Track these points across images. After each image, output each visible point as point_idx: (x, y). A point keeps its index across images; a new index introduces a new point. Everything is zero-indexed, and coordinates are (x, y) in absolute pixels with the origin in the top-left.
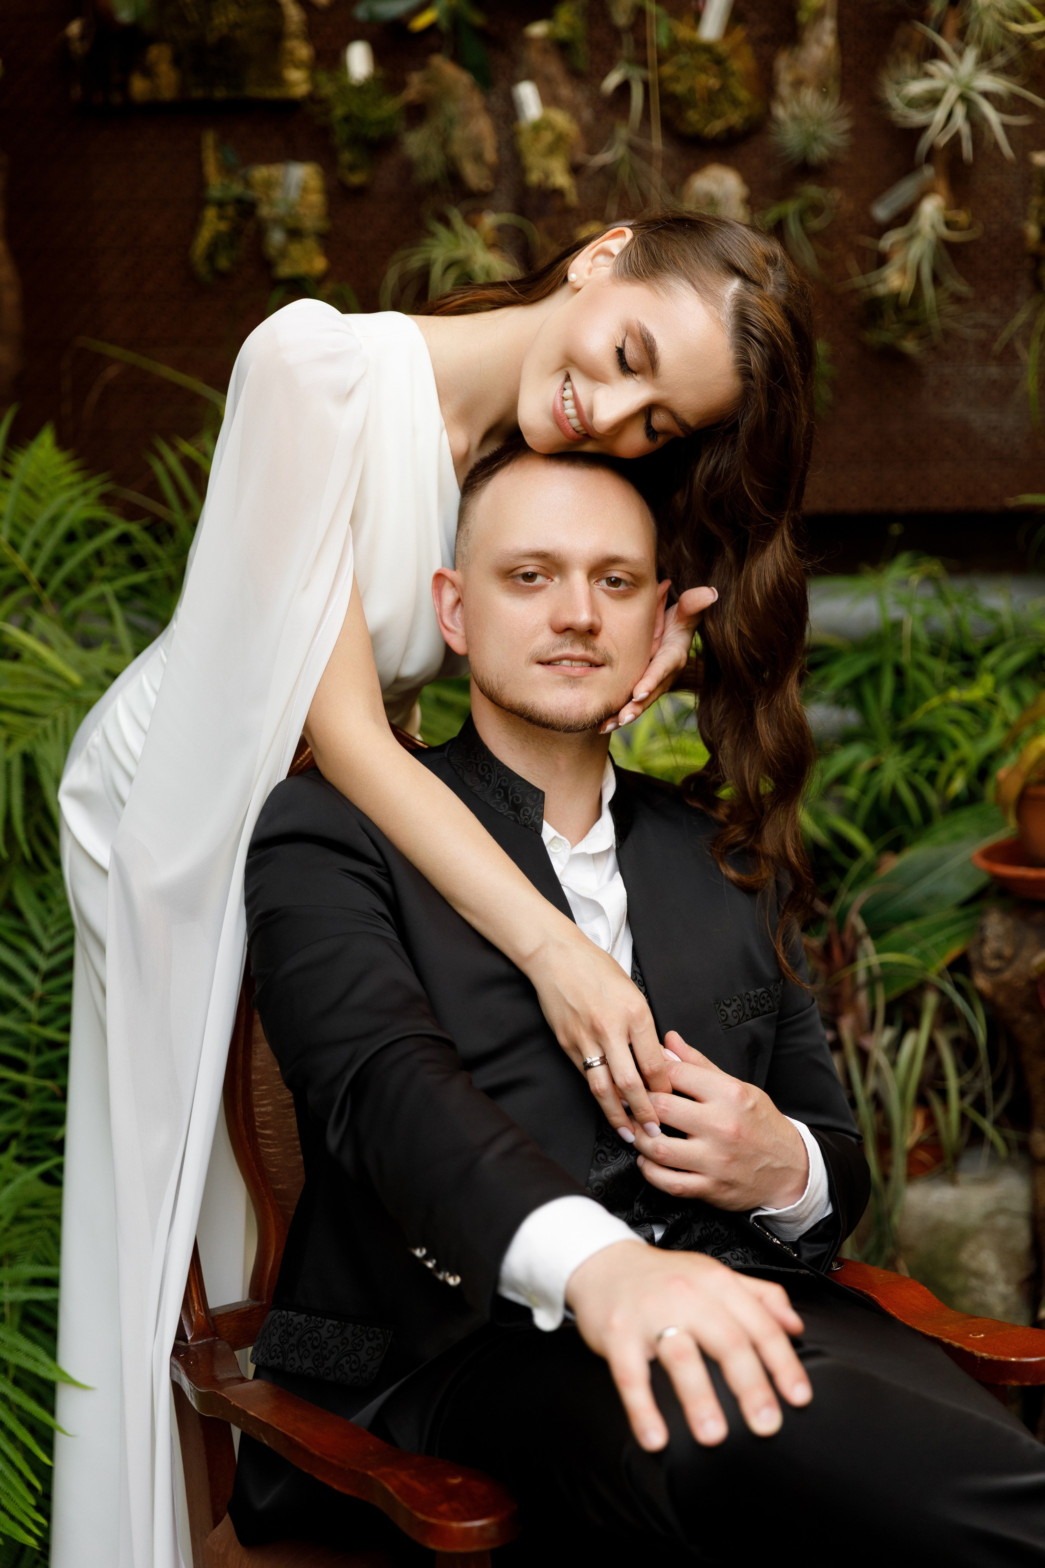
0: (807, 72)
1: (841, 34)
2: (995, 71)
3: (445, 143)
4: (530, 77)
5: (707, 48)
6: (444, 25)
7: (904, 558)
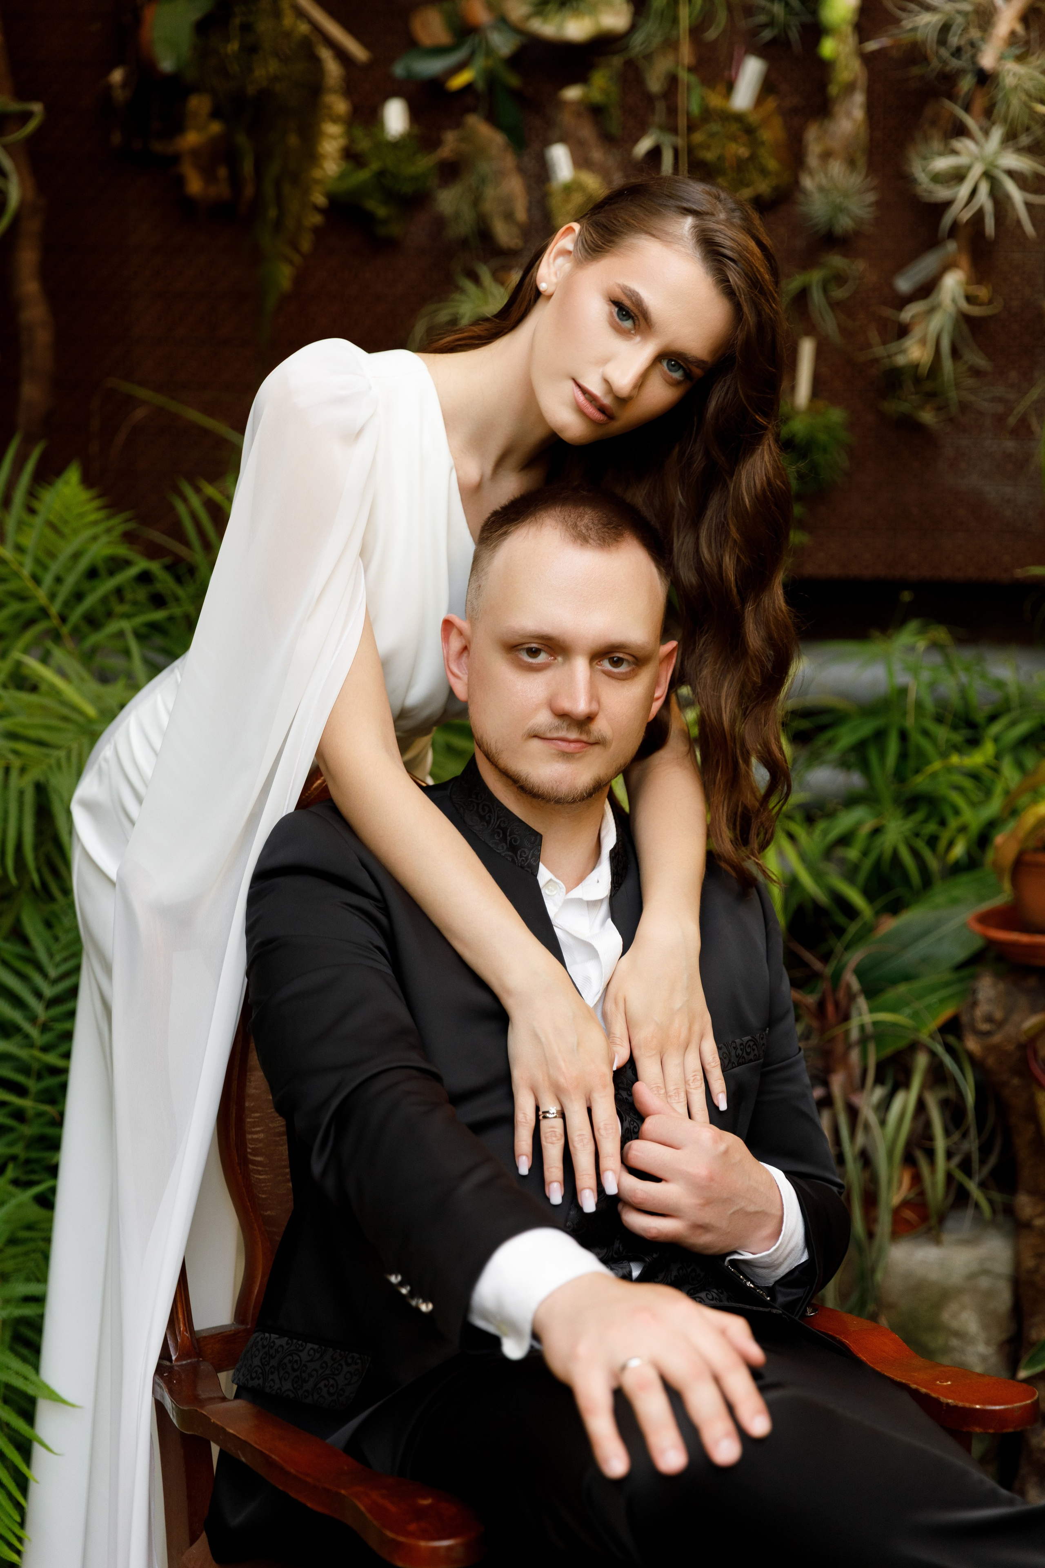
0: (836, 144)
1: (870, 108)
2: (1020, 150)
3: (477, 201)
4: (563, 140)
5: (738, 118)
6: (481, 86)
7: (913, 625)
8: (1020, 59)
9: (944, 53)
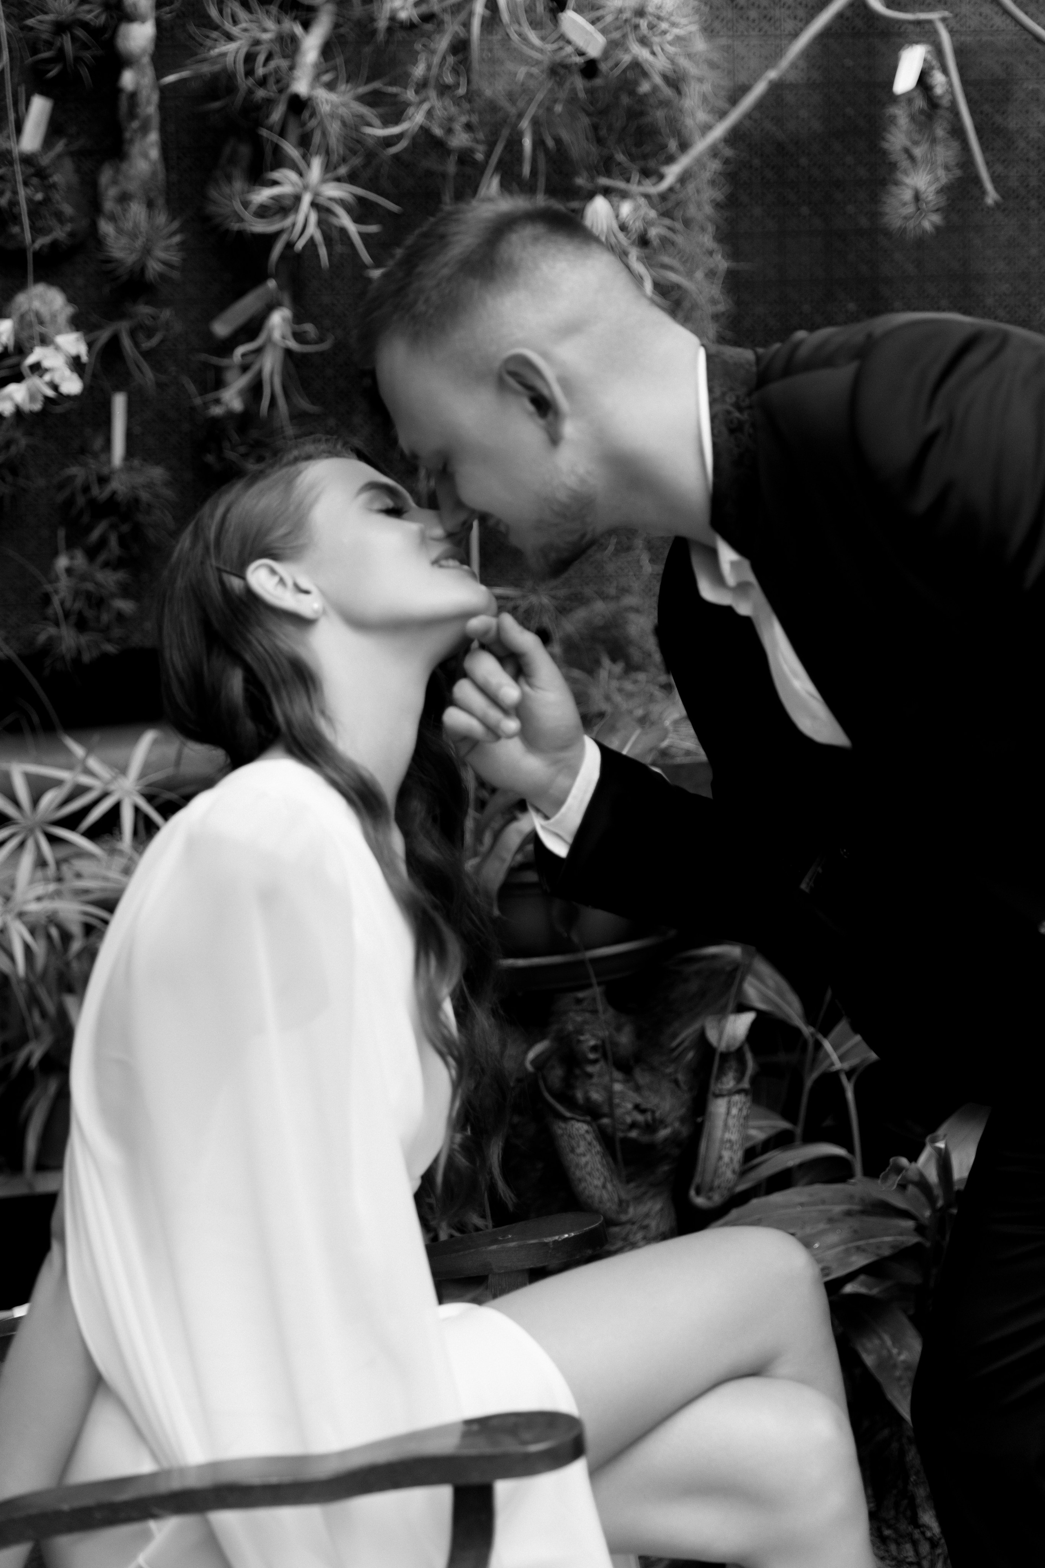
0: (132, 187)
1: (165, 147)
2: (338, 180)
5: (26, 159)
8: (331, 86)
9: (250, 81)
